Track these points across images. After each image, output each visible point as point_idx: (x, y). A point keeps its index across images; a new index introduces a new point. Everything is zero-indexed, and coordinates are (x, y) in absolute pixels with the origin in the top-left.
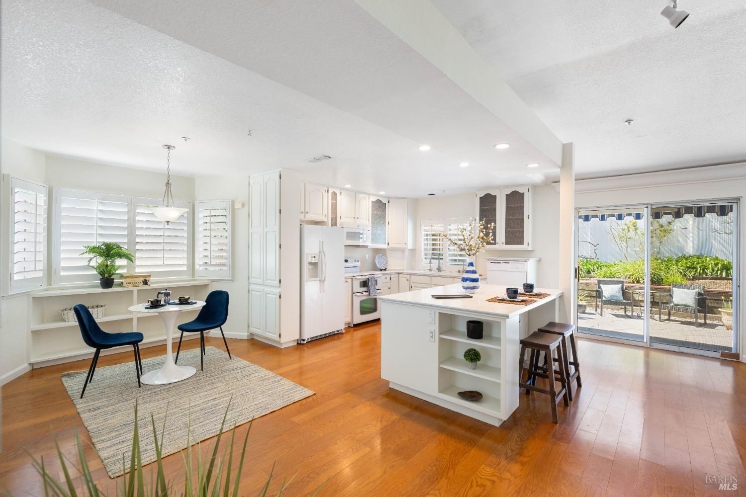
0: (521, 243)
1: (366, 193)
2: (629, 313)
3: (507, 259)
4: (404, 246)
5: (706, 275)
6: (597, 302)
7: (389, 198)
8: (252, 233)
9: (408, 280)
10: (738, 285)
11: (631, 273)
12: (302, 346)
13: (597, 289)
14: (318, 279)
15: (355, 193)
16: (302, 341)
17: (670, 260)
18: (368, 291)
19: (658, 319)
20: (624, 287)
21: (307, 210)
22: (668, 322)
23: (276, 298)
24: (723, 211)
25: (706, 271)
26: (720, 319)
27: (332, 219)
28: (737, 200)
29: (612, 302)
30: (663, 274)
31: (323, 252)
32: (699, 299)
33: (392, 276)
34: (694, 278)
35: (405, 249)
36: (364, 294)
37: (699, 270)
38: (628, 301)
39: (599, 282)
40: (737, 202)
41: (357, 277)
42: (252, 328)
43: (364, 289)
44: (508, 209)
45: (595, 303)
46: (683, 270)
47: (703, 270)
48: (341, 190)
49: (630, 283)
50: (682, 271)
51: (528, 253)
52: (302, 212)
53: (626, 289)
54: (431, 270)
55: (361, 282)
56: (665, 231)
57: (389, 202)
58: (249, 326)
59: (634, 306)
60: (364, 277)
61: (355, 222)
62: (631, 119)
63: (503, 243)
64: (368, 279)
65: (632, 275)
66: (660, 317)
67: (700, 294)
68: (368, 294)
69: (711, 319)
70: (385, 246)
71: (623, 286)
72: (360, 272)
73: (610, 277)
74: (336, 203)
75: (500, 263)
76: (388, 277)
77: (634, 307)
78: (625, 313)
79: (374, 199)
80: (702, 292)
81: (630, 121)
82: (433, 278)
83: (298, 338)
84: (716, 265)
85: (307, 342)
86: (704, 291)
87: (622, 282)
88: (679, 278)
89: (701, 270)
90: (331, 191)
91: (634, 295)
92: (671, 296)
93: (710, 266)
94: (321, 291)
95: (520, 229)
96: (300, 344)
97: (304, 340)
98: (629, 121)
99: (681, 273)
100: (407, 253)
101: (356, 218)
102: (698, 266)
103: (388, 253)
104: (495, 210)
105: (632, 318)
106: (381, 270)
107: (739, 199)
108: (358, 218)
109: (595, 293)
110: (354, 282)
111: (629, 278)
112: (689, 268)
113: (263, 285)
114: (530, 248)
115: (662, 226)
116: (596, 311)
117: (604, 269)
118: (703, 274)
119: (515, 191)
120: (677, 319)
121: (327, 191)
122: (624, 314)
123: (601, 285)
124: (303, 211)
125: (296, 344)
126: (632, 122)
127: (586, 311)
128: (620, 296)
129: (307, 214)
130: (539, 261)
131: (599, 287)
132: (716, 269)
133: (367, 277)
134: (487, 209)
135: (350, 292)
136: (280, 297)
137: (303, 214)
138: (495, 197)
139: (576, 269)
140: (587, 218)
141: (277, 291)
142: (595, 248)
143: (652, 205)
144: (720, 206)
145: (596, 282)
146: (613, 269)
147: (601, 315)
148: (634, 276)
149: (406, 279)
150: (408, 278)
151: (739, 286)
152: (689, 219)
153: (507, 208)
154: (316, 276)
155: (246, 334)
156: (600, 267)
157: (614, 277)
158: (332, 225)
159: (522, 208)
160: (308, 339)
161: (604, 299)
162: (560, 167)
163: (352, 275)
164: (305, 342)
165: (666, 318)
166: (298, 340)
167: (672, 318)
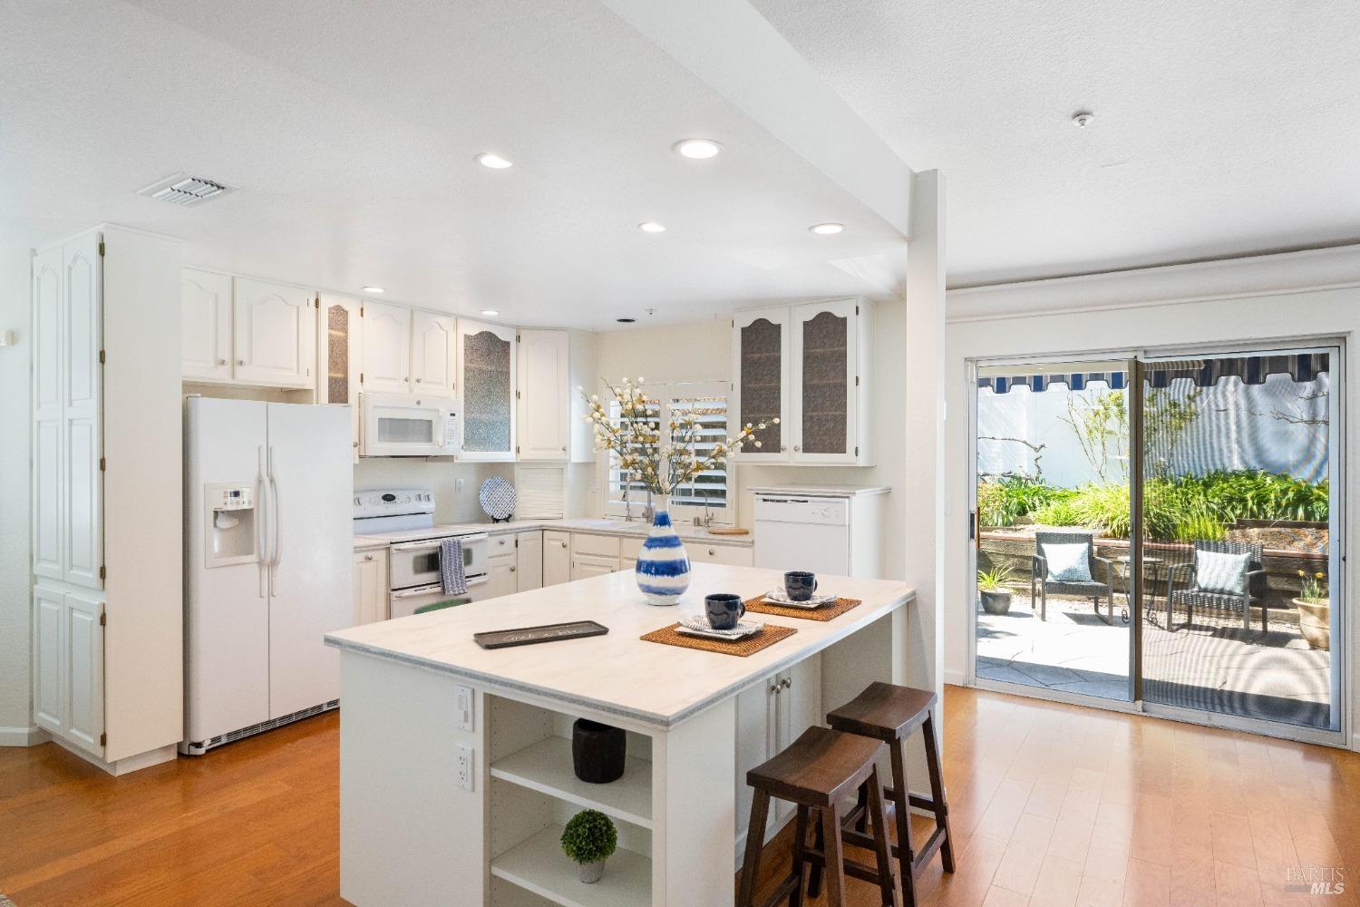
0: (841, 448)
1: (447, 314)
2: (1104, 611)
3: (806, 490)
4: (559, 455)
5: (1265, 517)
6: (1034, 585)
7: (518, 328)
8: (39, 422)
9: (564, 546)
10: (1342, 555)
11: (1110, 515)
12: (192, 763)
13: (1036, 555)
14: (253, 558)
15: (412, 312)
16: (192, 748)
17: (1191, 481)
18: (440, 582)
19: (1166, 626)
20: (1095, 548)
21: (241, 354)
22: (1185, 631)
23: (92, 621)
24: (1307, 368)
25: (1265, 507)
26: (1295, 620)
27: (332, 381)
28: (1341, 340)
29: (1065, 587)
30: (1176, 517)
31: (272, 481)
32: (1251, 577)
33: (521, 537)
34: (1242, 524)
35: (566, 464)
36: (429, 590)
37: (1250, 503)
38: (1100, 584)
39: (1042, 538)
40: (1339, 347)
41: (403, 546)
42: (41, 714)
43: (430, 577)
44: (809, 360)
45: (1031, 587)
46: (1217, 504)
47: (1259, 505)
48: (362, 302)
49: (1106, 536)
50: (1215, 507)
51: (856, 477)
52: (223, 362)
53: (1100, 554)
54: (629, 518)
55: (416, 559)
56: (1182, 416)
57: (518, 339)
58: (31, 708)
59: (1115, 591)
60: (429, 544)
61: (411, 391)
62: (1086, 109)
63: (796, 449)
64: (441, 547)
65: (1113, 519)
66: (1170, 619)
67: (1252, 565)
68: (439, 589)
69: (1277, 619)
70: (508, 456)
71: (1090, 549)
72: (435, 526)
73: (1066, 524)
74: (347, 337)
75: (785, 501)
76: (510, 539)
77: (1115, 595)
78: (1096, 609)
79: (474, 331)
80: (1257, 559)
81: (1085, 114)
82: (625, 539)
83: (181, 739)
84: (1285, 492)
85: (207, 751)
86: (1263, 555)
87: (1088, 538)
88: (1209, 526)
89: (1253, 504)
90: (327, 303)
91: (1116, 567)
92: (1194, 569)
93: (1272, 496)
94: (265, 593)
95: (838, 413)
96: (187, 757)
97: (199, 745)
98: (1081, 115)
99: (1213, 511)
100: (569, 474)
101: (413, 381)
102: (1249, 496)
103: (519, 474)
104: (777, 362)
105: (1111, 625)
106: (497, 521)
107: (1342, 338)
108: (418, 381)
109: (1031, 563)
110: (395, 559)
111: (1105, 525)
112: (1230, 500)
113: (63, 581)
114: (861, 461)
115: (1175, 405)
116: (1033, 607)
117: (1055, 504)
118: (1259, 514)
119: (822, 313)
120: (1206, 621)
121: (312, 302)
122: (1093, 612)
123: (1044, 546)
124: (227, 357)
125: (173, 756)
126: (1089, 120)
127: (1010, 610)
128: (1084, 569)
129: (238, 369)
130: (887, 493)
131: (1041, 552)
132: (1284, 502)
133: (437, 543)
134: (760, 358)
135: (382, 590)
136: (103, 621)
137: (228, 367)
138: (778, 327)
139: (972, 516)
140: (1002, 386)
141: (95, 600)
142: (1038, 455)
143: (1145, 352)
144: (1300, 356)
145: (1034, 536)
146: (1073, 505)
147: (1043, 617)
148: (1116, 520)
149: (560, 544)
150: (567, 541)
151: (1344, 559)
152: (1230, 389)
153: (807, 358)
154: (249, 552)
155: (26, 730)
156: (1046, 500)
157: (1075, 524)
158: (333, 399)
159: (842, 357)
160: (214, 740)
161: (1050, 579)
162: (904, 238)
163: (385, 539)
164: (202, 751)
165: (1182, 622)
166: (179, 744)
167: (1197, 620)
